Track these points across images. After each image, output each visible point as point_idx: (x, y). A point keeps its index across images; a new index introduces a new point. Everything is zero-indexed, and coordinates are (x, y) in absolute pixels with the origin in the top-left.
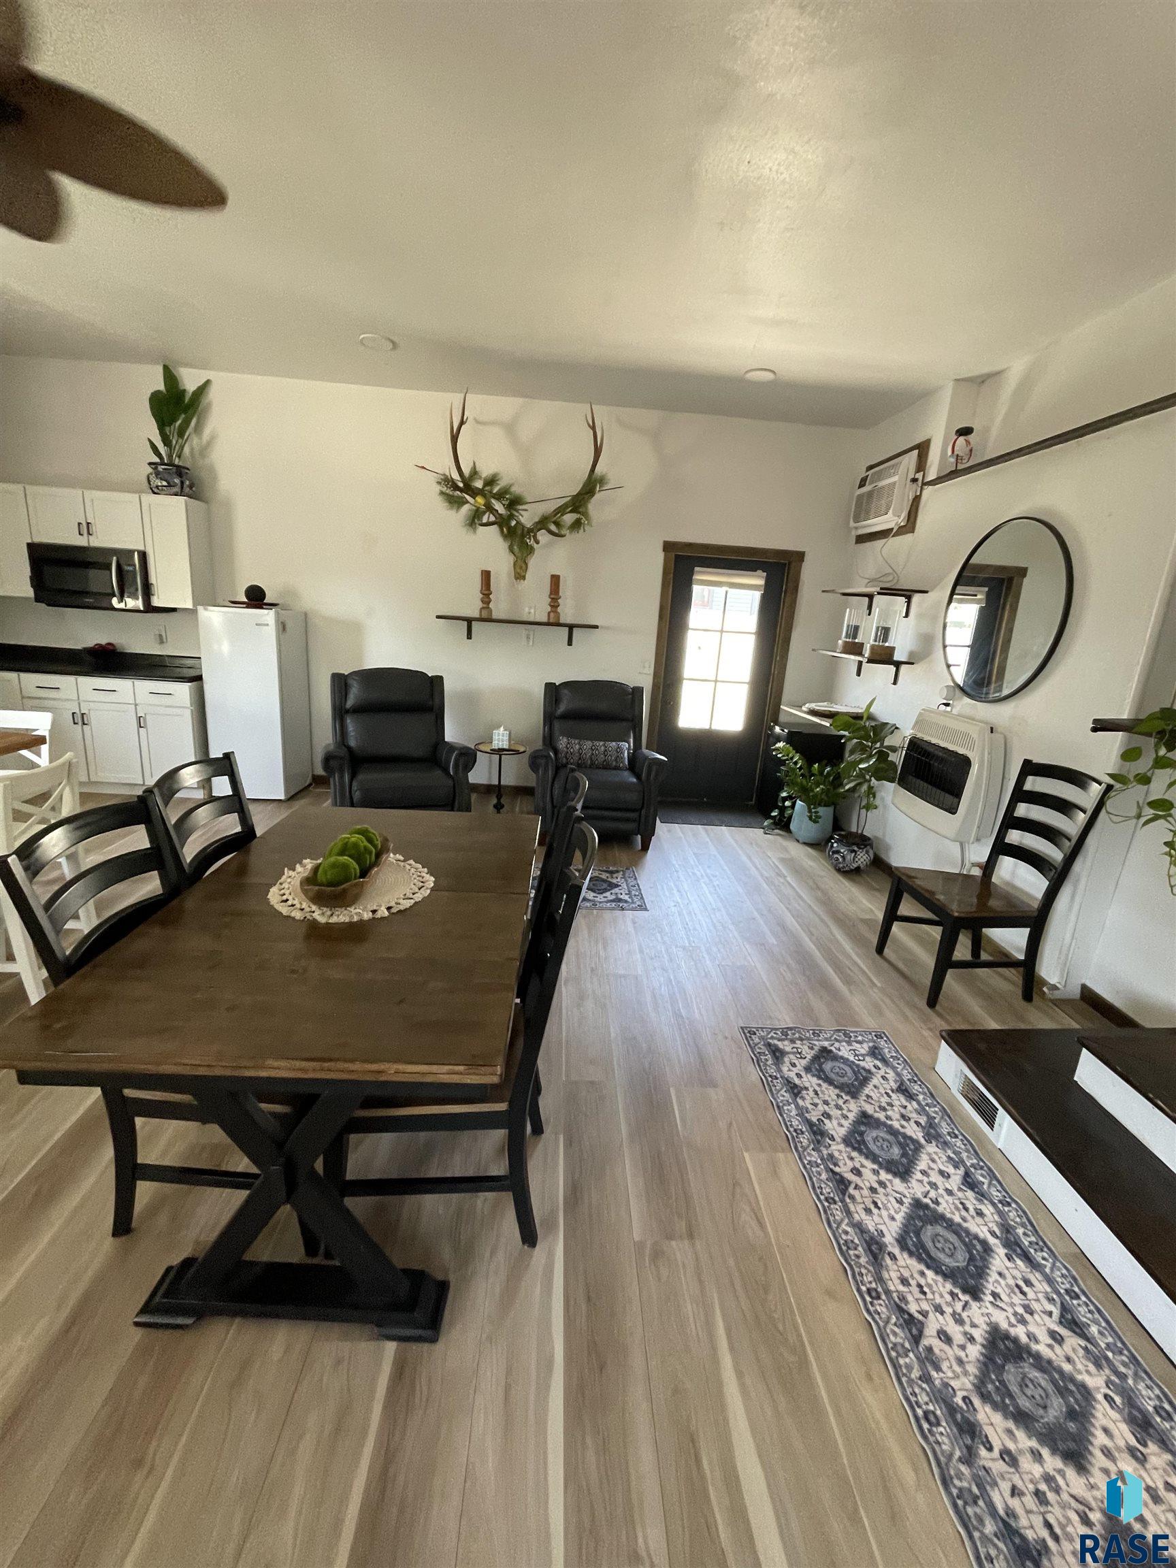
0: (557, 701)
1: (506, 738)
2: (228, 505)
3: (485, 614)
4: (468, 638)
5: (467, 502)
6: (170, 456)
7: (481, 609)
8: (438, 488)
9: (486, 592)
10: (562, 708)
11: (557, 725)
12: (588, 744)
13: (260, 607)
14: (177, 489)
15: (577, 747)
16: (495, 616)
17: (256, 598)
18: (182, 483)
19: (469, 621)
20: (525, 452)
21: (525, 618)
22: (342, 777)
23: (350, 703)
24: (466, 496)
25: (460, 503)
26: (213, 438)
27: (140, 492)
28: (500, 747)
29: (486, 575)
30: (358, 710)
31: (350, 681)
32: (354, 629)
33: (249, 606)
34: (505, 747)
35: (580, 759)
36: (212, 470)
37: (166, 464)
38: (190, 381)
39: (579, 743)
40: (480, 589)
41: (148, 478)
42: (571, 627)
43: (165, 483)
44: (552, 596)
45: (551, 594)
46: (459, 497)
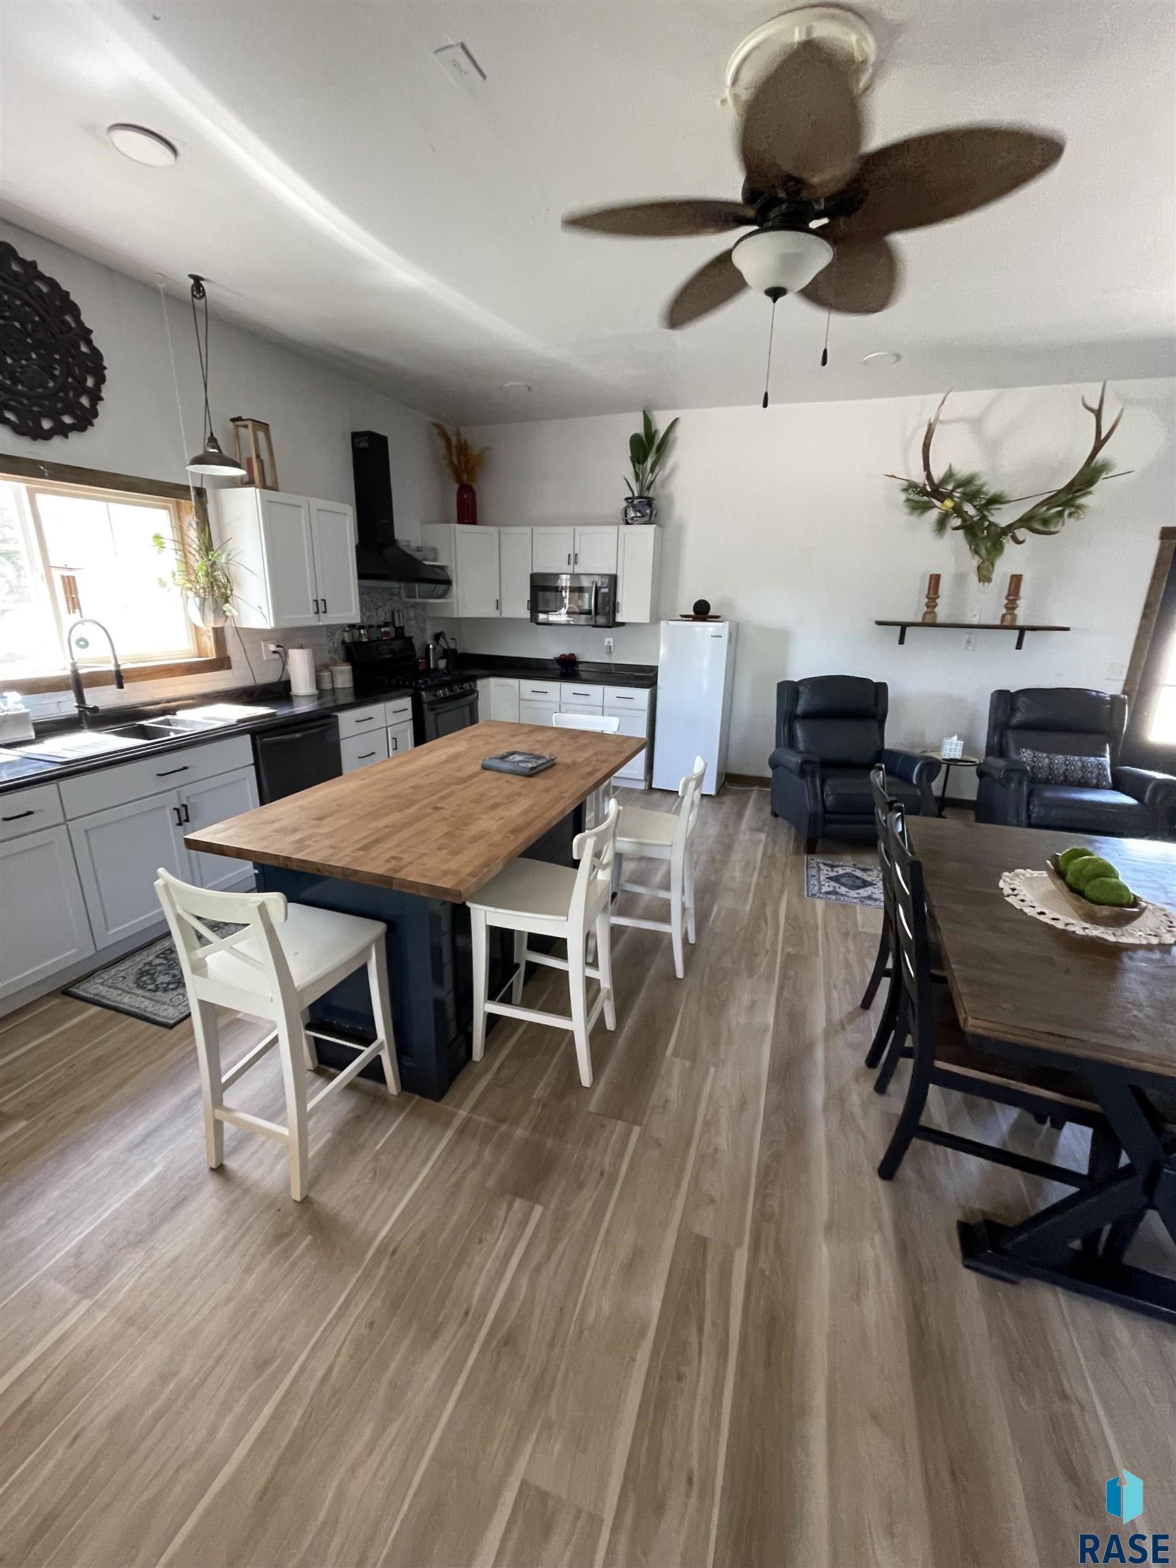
0: (1013, 710)
1: (960, 748)
2: (680, 529)
3: (929, 620)
4: (900, 643)
5: (935, 506)
6: (641, 491)
7: (925, 614)
8: (903, 496)
9: (934, 596)
10: (1018, 718)
11: (1011, 735)
12: (1059, 759)
13: (705, 620)
14: (646, 519)
15: (1047, 761)
16: (939, 620)
17: (702, 612)
18: (651, 512)
19: (904, 626)
20: (993, 448)
21: (968, 622)
22: (813, 781)
23: (799, 710)
24: (933, 500)
25: (926, 507)
26: (673, 471)
27: (618, 524)
28: (952, 757)
29: (935, 580)
30: (807, 716)
31: (801, 688)
32: (782, 637)
33: (695, 619)
34: (957, 757)
35: (1050, 774)
36: (670, 499)
37: (638, 498)
38: (661, 424)
39: (1048, 757)
40: (926, 593)
41: (626, 510)
42: (1022, 630)
43: (639, 515)
44: (1011, 598)
45: (1009, 595)
46: (924, 503)
